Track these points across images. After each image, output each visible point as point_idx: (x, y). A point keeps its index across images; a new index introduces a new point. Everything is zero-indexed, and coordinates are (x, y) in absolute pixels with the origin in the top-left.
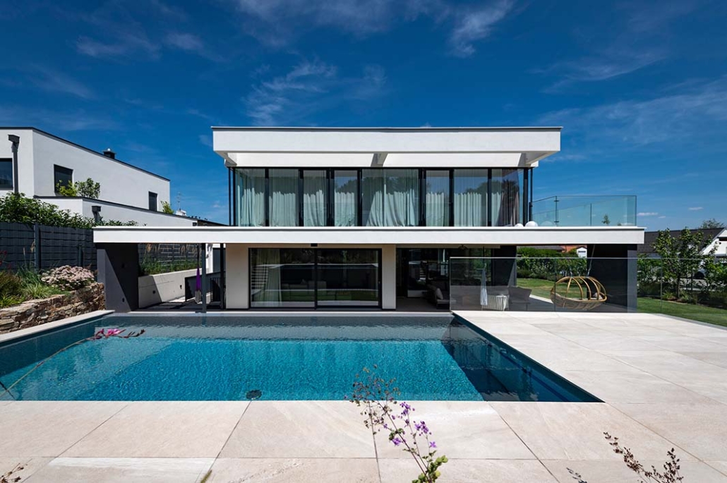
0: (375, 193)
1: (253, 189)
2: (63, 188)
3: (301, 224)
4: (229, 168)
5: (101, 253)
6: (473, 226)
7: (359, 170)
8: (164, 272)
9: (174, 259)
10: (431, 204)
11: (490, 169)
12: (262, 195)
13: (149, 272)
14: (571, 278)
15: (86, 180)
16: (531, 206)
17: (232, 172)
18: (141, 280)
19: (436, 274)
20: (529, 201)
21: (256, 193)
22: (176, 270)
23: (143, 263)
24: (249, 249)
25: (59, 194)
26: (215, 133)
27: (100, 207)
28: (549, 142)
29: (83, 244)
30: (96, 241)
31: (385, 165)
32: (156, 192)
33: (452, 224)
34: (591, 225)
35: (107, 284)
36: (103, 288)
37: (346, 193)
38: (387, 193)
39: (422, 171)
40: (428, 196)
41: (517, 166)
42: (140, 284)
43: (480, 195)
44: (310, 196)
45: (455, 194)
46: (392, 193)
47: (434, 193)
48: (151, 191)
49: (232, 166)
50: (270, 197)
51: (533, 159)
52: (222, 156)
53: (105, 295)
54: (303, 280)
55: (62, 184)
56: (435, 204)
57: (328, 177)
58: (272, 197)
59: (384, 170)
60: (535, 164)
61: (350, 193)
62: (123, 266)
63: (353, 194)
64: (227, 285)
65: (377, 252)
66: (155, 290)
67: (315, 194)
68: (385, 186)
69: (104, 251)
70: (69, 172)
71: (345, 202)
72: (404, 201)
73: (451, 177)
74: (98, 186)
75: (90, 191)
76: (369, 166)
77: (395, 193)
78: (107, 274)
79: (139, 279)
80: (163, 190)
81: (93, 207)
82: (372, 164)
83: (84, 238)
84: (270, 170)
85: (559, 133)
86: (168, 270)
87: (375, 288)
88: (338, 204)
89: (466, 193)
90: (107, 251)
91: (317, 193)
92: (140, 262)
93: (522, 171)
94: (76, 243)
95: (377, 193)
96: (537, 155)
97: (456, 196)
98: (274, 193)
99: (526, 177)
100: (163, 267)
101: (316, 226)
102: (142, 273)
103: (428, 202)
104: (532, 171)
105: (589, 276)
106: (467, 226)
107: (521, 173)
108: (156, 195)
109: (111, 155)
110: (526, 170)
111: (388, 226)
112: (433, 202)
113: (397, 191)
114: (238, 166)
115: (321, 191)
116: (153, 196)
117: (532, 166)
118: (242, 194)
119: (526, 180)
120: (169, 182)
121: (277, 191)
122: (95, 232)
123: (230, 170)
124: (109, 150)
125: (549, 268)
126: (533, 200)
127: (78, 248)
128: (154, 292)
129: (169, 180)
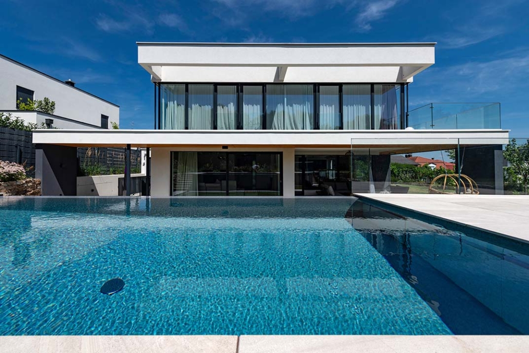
0: (277, 105)
1: (175, 102)
2: (23, 105)
3: (215, 128)
4: (155, 83)
5: (39, 153)
6: (359, 129)
7: (264, 85)
8: (104, 174)
9: (114, 164)
10: (323, 114)
11: (372, 84)
12: (183, 107)
13: (88, 174)
14: (446, 175)
15: (43, 99)
16: (407, 115)
17: (157, 87)
18: (80, 180)
19: (326, 179)
20: (406, 111)
21: (178, 105)
22: (114, 174)
23: (83, 166)
24: (171, 152)
25: (19, 109)
26: (140, 48)
27: (52, 120)
28: (425, 56)
29: (22, 144)
30: (34, 141)
31: (285, 81)
32: (107, 115)
33: (341, 128)
34: (457, 129)
35: (43, 181)
36: (39, 184)
37: (253, 106)
38: (287, 105)
39: (316, 86)
40: (321, 108)
41: (395, 81)
42: (78, 183)
43: (364, 107)
44: (223, 108)
45: (344, 107)
46: (291, 106)
47: (326, 105)
48: (103, 114)
49: (157, 81)
50: (189, 109)
51: (409, 75)
52: (146, 68)
53: (41, 190)
54: (217, 180)
55: (22, 101)
56: (327, 114)
57: (238, 91)
58: (191, 109)
59: (285, 86)
60: (410, 80)
61: (256, 105)
62: (61, 166)
63: (259, 106)
64: (151, 183)
65: (279, 155)
66: (93, 188)
67: (227, 106)
68: (285, 99)
69: (41, 151)
70: (31, 93)
71: (252, 112)
72: (301, 110)
73: (341, 90)
74: (53, 105)
75: (47, 108)
76: (272, 81)
77: (294, 105)
78: (44, 172)
79: (78, 178)
80: (114, 114)
81: (46, 119)
82: (274, 80)
83: (23, 138)
84: (189, 86)
85: (434, 48)
86: (107, 173)
87: (277, 190)
88: (246, 114)
89: (353, 105)
90: (44, 151)
91: (229, 105)
92: (81, 164)
93: (399, 87)
94: (15, 143)
95: (279, 105)
96: (415, 67)
97: (345, 108)
98: (193, 106)
99: (402, 91)
100: (103, 170)
101: (226, 129)
102: (82, 173)
103: (321, 113)
104: (407, 86)
105: (462, 173)
106: (354, 129)
107: (398, 87)
108: (108, 117)
109: (71, 84)
110: (403, 85)
111: (287, 129)
112: (325, 113)
113: (295, 104)
114: (162, 81)
115: (232, 104)
116: (104, 118)
117: (408, 81)
118: (166, 106)
119: (402, 94)
120: (118, 108)
121: (195, 103)
122: (34, 134)
123: (155, 85)
124: (70, 80)
125: (412, 176)
126: (409, 111)
127: (16, 147)
128: (93, 190)
129: (119, 107)
